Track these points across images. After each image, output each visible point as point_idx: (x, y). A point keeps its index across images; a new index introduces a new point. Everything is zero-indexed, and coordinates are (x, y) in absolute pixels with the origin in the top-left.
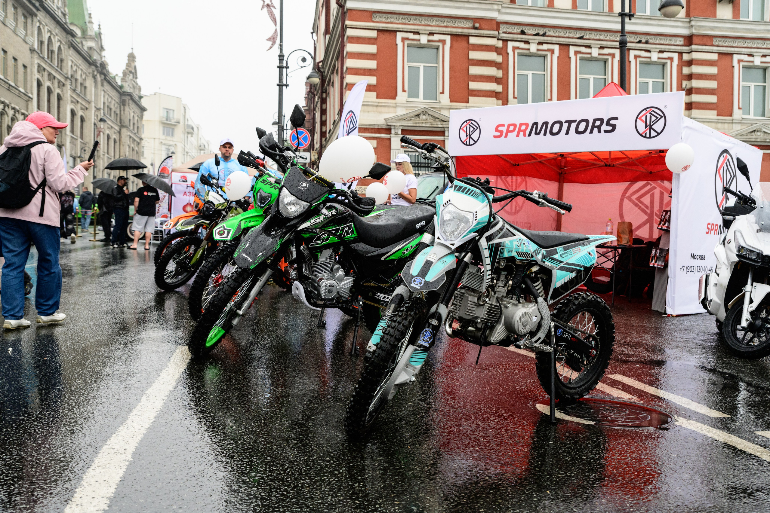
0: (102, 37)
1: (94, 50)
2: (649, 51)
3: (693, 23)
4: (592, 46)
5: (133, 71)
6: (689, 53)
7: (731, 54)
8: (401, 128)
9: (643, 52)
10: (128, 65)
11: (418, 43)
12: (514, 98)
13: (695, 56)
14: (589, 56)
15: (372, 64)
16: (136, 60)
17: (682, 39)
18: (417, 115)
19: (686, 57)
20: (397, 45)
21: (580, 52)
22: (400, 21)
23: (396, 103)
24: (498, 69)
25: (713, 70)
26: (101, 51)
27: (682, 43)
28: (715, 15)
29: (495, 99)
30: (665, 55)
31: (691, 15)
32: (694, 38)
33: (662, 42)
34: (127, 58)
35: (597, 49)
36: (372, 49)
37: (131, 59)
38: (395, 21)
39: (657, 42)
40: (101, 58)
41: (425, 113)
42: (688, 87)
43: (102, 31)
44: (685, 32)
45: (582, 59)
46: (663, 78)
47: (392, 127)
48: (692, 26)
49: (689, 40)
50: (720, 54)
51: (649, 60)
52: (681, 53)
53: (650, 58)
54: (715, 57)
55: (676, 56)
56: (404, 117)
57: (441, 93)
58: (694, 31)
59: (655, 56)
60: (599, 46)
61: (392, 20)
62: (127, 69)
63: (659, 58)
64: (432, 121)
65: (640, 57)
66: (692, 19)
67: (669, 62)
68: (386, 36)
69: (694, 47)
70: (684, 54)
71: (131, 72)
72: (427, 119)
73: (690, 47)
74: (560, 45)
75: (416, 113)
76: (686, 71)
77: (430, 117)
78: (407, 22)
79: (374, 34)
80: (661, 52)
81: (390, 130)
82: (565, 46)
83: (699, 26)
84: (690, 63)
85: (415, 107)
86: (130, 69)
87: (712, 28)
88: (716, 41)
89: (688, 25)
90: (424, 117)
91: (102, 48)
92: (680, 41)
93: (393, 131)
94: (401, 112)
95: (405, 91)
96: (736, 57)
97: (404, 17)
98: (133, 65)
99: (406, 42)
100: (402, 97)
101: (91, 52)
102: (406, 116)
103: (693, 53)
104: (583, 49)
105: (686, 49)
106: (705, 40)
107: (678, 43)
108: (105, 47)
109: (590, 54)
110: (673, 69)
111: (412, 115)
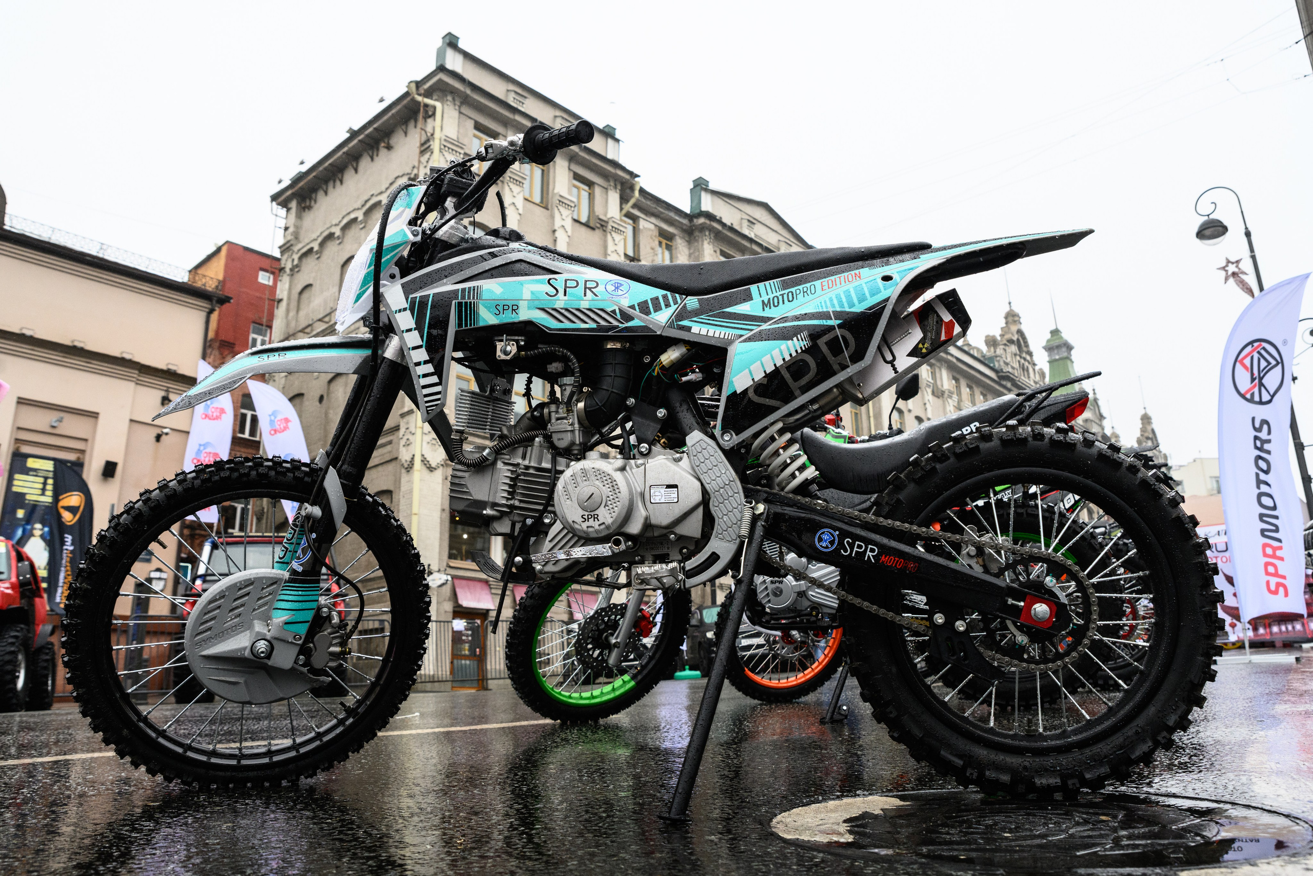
0: (1100, 403)
1: (1092, 421)
5: (1150, 436)
10: (1143, 430)
16: (1153, 421)
26: (1100, 420)
34: (1140, 422)
37: (1146, 421)
40: (1103, 429)
43: (1098, 396)
62: (1142, 435)
71: (1148, 438)
86: (1146, 434)
91: (1102, 417)
98: (1149, 428)
101: (1088, 425)
108: (1104, 415)
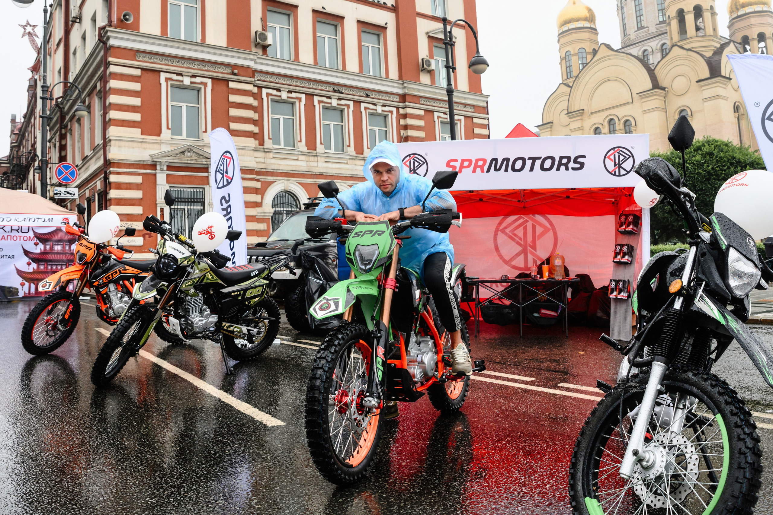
2: (375, 105)
3: (406, 85)
4: (332, 97)
6: (403, 108)
7: (433, 112)
8: (167, 164)
9: (371, 105)
11: (181, 84)
12: (269, 138)
13: (409, 111)
14: (329, 105)
15: (136, 101)
17: (398, 97)
18: (182, 152)
19: (402, 111)
20: (161, 84)
21: (323, 102)
22: (163, 62)
23: (161, 140)
24: (255, 112)
25: (421, 123)
27: (398, 100)
28: (419, 80)
29: (253, 139)
30: (387, 109)
31: (404, 78)
32: (407, 97)
33: (383, 98)
35: (336, 100)
36: (136, 86)
38: (159, 62)
39: (380, 98)
41: (189, 150)
42: (405, 135)
44: (400, 91)
45: (324, 108)
46: (386, 127)
47: (158, 163)
48: (405, 87)
49: (403, 98)
50: (425, 111)
51: (375, 112)
52: (398, 108)
53: (376, 110)
54: (422, 113)
55: (394, 110)
56: (169, 153)
57: (204, 132)
58: (407, 91)
59: (379, 109)
60: (337, 98)
61: (156, 60)
63: (382, 111)
64: (197, 158)
65: (368, 108)
66: (405, 81)
67: (390, 114)
68: (150, 75)
69: (407, 104)
70: (400, 109)
72: (191, 156)
73: (404, 104)
74: (306, 94)
75: (181, 150)
76: (402, 122)
77: (195, 154)
78: (170, 63)
79: (138, 72)
80: (384, 106)
81: (156, 166)
82: (310, 96)
83: (410, 88)
84: (405, 116)
85: (179, 144)
87: (419, 90)
88: (422, 101)
89: (401, 86)
90: (189, 154)
92: (397, 98)
93: (158, 167)
94: (165, 148)
95: (170, 129)
96: (436, 114)
97: (167, 58)
99: (170, 82)
100: (166, 134)
102: (172, 153)
103: (407, 108)
104: (325, 99)
105: (401, 105)
106: (415, 99)
107: (395, 100)
109: (331, 103)
110: (393, 119)
111: (178, 151)
